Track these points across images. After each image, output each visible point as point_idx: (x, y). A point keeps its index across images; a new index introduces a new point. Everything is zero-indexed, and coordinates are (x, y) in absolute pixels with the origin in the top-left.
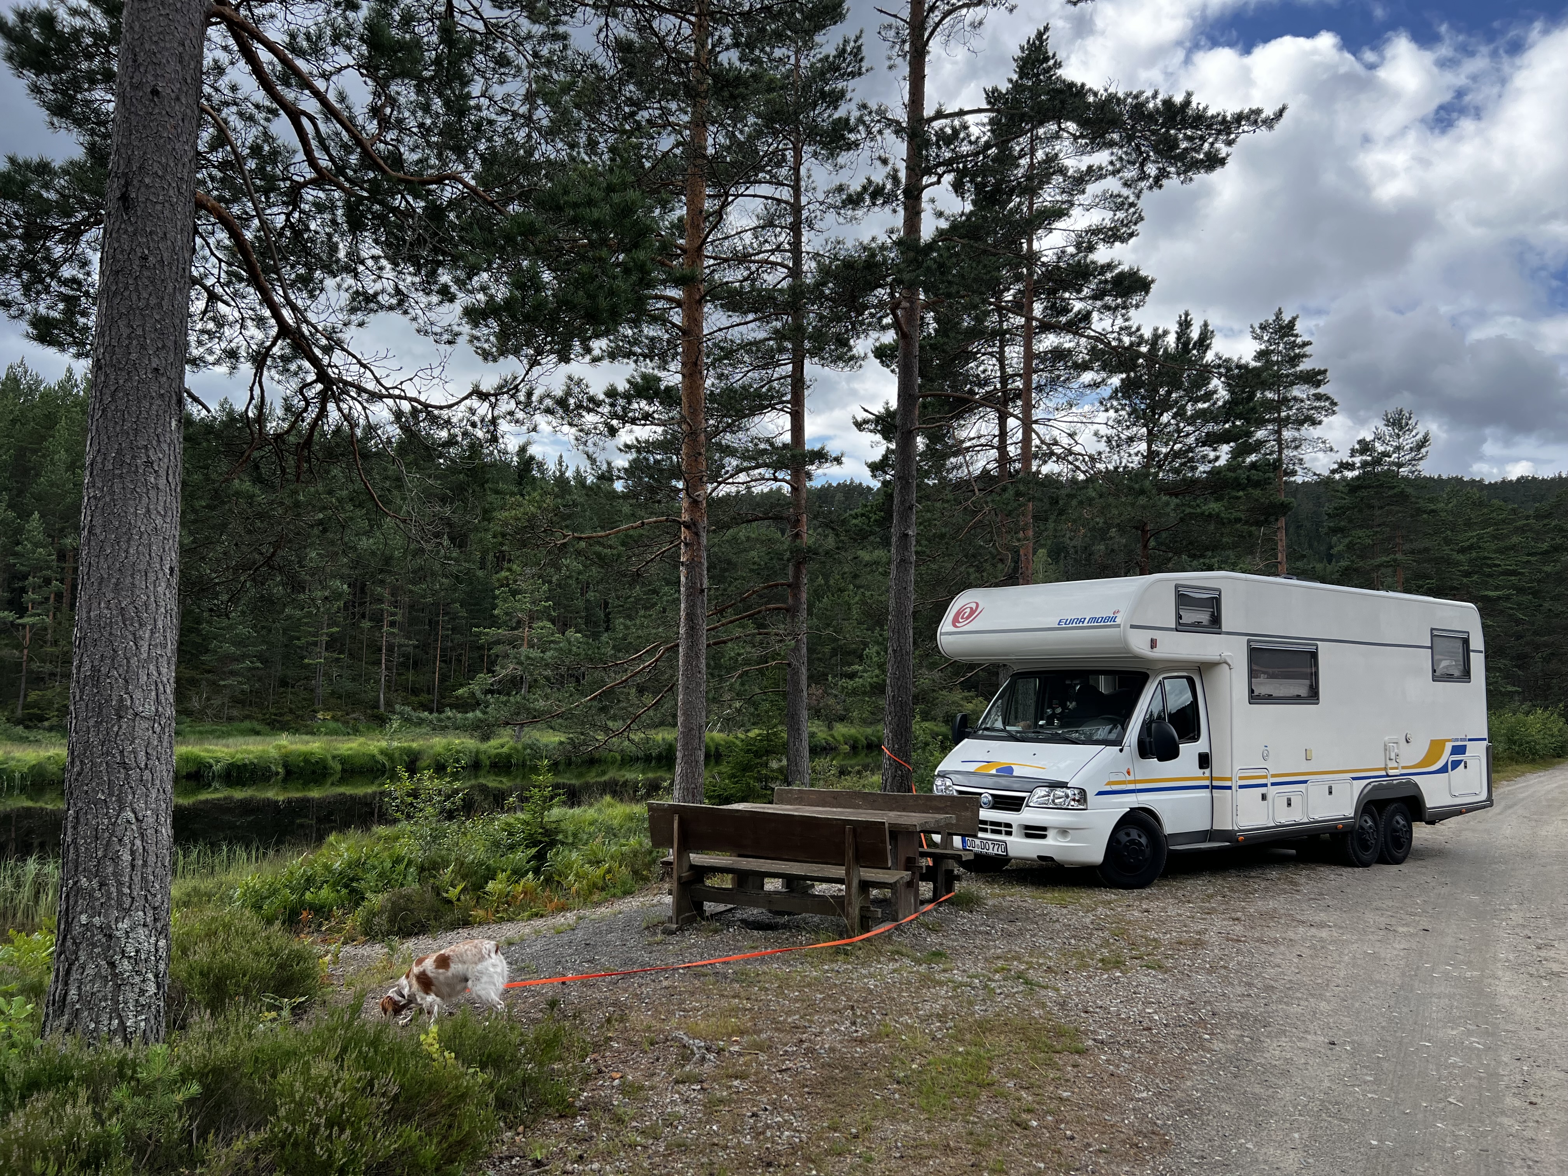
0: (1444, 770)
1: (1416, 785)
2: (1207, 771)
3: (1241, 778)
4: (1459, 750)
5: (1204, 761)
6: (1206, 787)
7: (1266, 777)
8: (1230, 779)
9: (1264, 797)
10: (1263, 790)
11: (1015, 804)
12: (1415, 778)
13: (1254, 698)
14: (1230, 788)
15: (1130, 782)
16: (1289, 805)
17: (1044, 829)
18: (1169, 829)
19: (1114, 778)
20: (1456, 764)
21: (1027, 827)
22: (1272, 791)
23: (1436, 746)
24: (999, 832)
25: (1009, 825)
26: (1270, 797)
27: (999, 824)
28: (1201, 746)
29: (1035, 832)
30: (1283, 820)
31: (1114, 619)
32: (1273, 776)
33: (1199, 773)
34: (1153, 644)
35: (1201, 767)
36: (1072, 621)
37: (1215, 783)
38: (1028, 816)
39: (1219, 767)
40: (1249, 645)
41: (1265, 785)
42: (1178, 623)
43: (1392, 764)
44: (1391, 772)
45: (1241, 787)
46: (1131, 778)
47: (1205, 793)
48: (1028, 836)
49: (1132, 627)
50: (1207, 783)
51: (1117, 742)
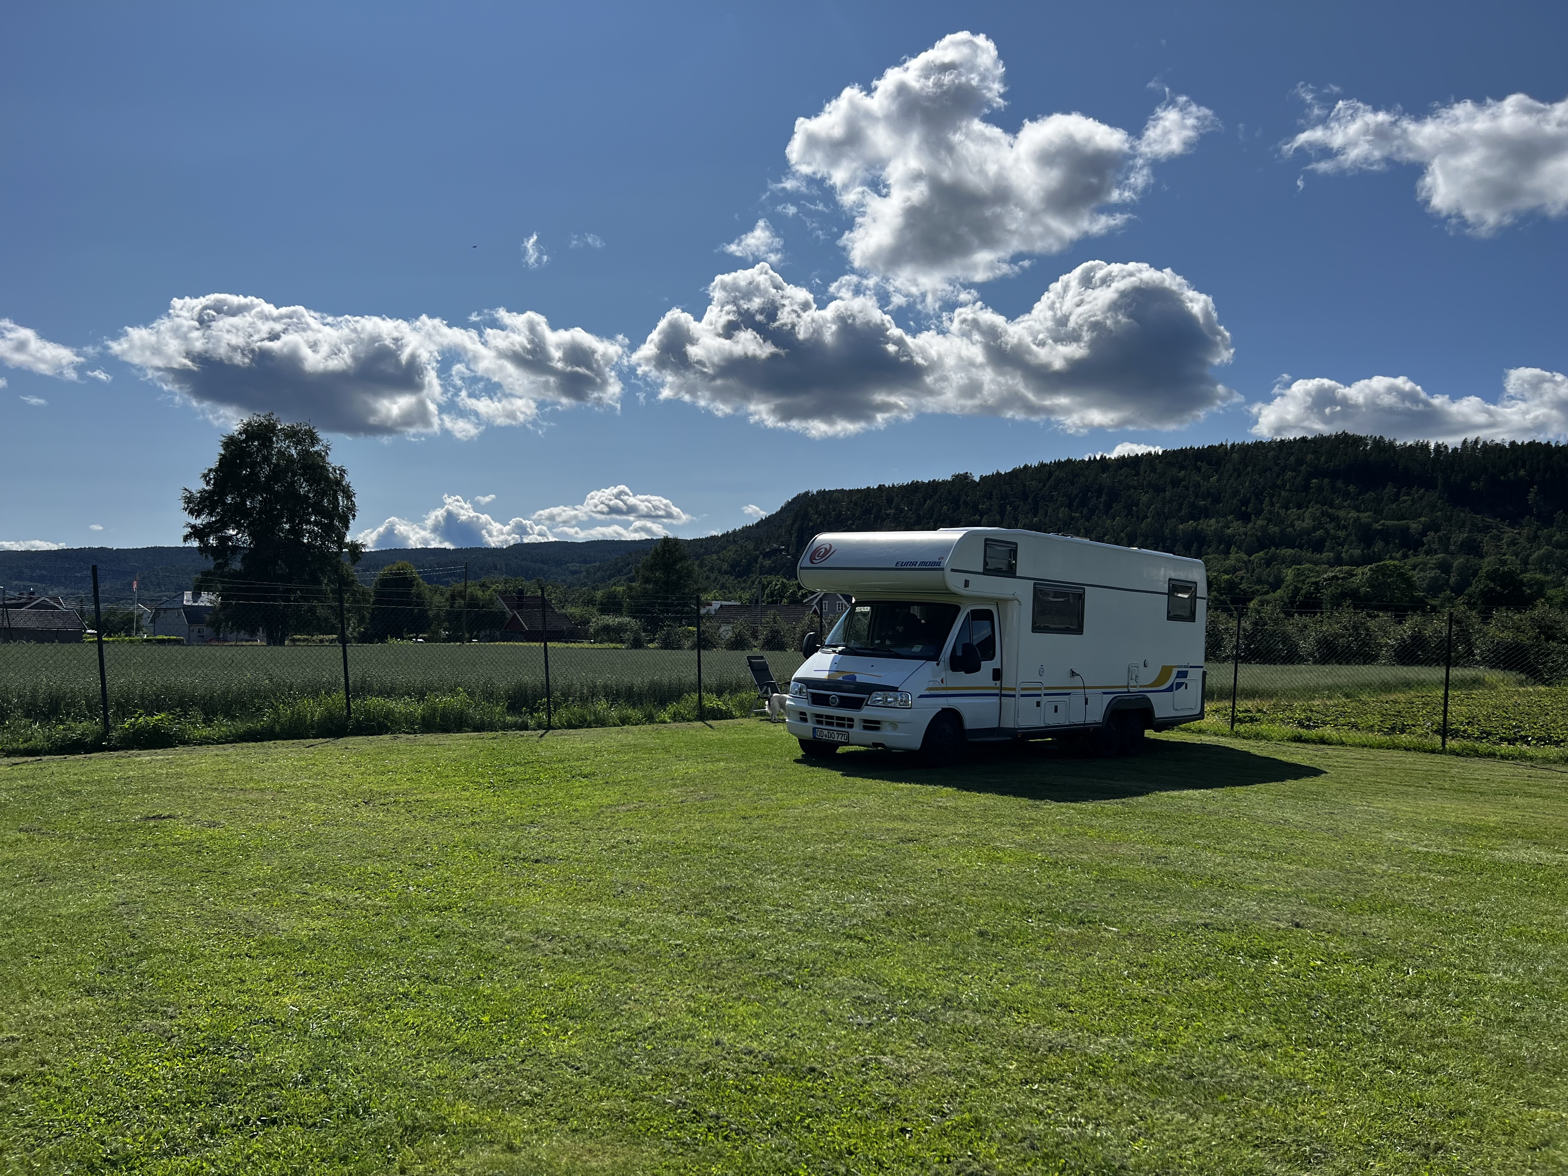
0: (1170, 689)
1: (1149, 700)
2: (998, 682)
3: (1023, 689)
4: (1183, 674)
5: (997, 674)
6: (996, 695)
7: (1040, 689)
8: (1014, 689)
9: (1038, 704)
10: (1038, 699)
11: (857, 704)
12: (1148, 694)
13: (1036, 629)
14: (1014, 696)
15: (943, 689)
16: (1056, 711)
17: (878, 722)
18: (968, 725)
19: (931, 685)
20: (1179, 685)
21: (865, 721)
22: (1044, 700)
23: (1166, 671)
24: (843, 725)
25: (851, 720)
26: (1042, 704)
27: (843, 719)
28: (995, 664)
29: (872, 725)
30: (1051, 723)
31: (939, 564)
32: (1046, 688)
33: (992, 683)
34: (967, 584)
35: (994, 679)
36: (906, 564)
37: (1004, 692)
38: (867, 712)
39: (1008, 680)
40: (1035, 588)
41: (1040, 695)
42: (985, 568)
43: (1133, 683)
44: (1131, 689)
45: (1022, 696)
46: (944, 685)
47: (996, 700)
48: (865, 728)
49: (953, 570)
50: (997, 692)
51: (935, 657)
